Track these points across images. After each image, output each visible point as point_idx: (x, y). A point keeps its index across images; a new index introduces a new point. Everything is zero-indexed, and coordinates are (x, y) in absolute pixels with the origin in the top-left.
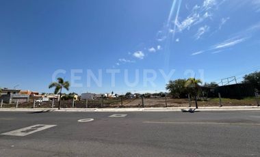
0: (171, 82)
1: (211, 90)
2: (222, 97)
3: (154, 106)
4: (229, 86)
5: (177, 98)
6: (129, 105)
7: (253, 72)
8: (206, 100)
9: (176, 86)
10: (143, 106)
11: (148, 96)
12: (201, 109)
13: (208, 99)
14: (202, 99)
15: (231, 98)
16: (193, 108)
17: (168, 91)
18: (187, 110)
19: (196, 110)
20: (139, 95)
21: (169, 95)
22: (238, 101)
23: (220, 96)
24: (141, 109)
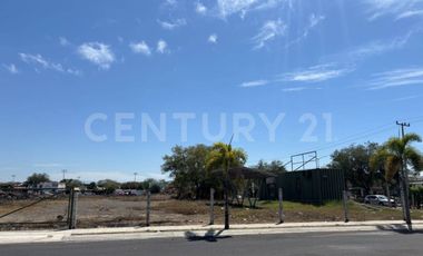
0: (178, 150)
1: (268, 181)
2: (285, 199)
3: (109, 224)
4: (304, 172)
5: (188, 197)
6: (20, 218)
7: (347, 146)
8: (254, 207)
9: (191, 163)
10: (70, 225)
11: (107, 190)
12: (237, 229)
13: (259, 204)
14: (246, 202)
15: (304, 203)
16: (218, 226)
17: (168, 177)
18: (202, 234)
19: (225, 233)
20: (78, 184)
21: (169, 188)
22: (315, 208)
23: (281, 196)
24: (58, 236)
